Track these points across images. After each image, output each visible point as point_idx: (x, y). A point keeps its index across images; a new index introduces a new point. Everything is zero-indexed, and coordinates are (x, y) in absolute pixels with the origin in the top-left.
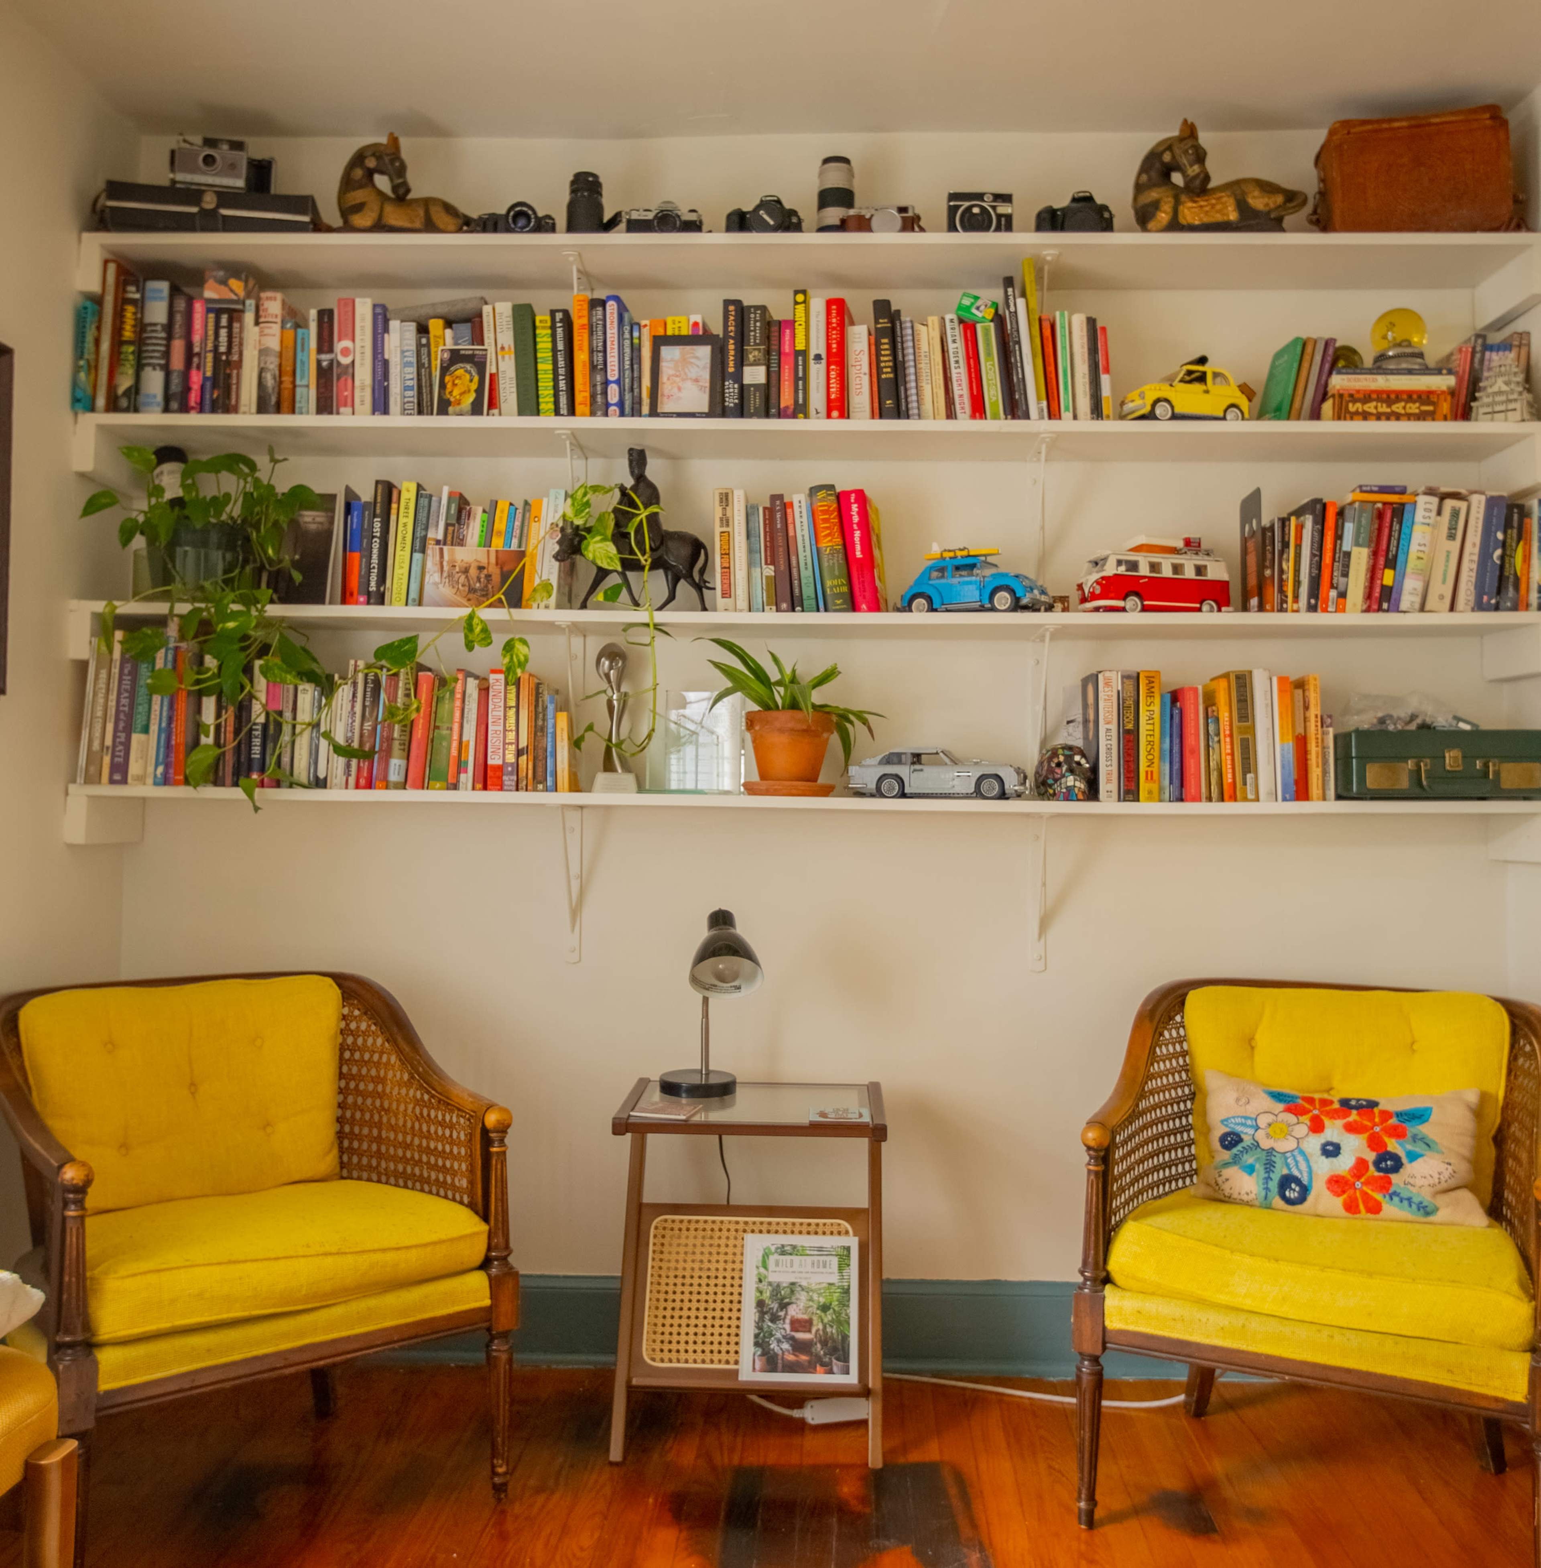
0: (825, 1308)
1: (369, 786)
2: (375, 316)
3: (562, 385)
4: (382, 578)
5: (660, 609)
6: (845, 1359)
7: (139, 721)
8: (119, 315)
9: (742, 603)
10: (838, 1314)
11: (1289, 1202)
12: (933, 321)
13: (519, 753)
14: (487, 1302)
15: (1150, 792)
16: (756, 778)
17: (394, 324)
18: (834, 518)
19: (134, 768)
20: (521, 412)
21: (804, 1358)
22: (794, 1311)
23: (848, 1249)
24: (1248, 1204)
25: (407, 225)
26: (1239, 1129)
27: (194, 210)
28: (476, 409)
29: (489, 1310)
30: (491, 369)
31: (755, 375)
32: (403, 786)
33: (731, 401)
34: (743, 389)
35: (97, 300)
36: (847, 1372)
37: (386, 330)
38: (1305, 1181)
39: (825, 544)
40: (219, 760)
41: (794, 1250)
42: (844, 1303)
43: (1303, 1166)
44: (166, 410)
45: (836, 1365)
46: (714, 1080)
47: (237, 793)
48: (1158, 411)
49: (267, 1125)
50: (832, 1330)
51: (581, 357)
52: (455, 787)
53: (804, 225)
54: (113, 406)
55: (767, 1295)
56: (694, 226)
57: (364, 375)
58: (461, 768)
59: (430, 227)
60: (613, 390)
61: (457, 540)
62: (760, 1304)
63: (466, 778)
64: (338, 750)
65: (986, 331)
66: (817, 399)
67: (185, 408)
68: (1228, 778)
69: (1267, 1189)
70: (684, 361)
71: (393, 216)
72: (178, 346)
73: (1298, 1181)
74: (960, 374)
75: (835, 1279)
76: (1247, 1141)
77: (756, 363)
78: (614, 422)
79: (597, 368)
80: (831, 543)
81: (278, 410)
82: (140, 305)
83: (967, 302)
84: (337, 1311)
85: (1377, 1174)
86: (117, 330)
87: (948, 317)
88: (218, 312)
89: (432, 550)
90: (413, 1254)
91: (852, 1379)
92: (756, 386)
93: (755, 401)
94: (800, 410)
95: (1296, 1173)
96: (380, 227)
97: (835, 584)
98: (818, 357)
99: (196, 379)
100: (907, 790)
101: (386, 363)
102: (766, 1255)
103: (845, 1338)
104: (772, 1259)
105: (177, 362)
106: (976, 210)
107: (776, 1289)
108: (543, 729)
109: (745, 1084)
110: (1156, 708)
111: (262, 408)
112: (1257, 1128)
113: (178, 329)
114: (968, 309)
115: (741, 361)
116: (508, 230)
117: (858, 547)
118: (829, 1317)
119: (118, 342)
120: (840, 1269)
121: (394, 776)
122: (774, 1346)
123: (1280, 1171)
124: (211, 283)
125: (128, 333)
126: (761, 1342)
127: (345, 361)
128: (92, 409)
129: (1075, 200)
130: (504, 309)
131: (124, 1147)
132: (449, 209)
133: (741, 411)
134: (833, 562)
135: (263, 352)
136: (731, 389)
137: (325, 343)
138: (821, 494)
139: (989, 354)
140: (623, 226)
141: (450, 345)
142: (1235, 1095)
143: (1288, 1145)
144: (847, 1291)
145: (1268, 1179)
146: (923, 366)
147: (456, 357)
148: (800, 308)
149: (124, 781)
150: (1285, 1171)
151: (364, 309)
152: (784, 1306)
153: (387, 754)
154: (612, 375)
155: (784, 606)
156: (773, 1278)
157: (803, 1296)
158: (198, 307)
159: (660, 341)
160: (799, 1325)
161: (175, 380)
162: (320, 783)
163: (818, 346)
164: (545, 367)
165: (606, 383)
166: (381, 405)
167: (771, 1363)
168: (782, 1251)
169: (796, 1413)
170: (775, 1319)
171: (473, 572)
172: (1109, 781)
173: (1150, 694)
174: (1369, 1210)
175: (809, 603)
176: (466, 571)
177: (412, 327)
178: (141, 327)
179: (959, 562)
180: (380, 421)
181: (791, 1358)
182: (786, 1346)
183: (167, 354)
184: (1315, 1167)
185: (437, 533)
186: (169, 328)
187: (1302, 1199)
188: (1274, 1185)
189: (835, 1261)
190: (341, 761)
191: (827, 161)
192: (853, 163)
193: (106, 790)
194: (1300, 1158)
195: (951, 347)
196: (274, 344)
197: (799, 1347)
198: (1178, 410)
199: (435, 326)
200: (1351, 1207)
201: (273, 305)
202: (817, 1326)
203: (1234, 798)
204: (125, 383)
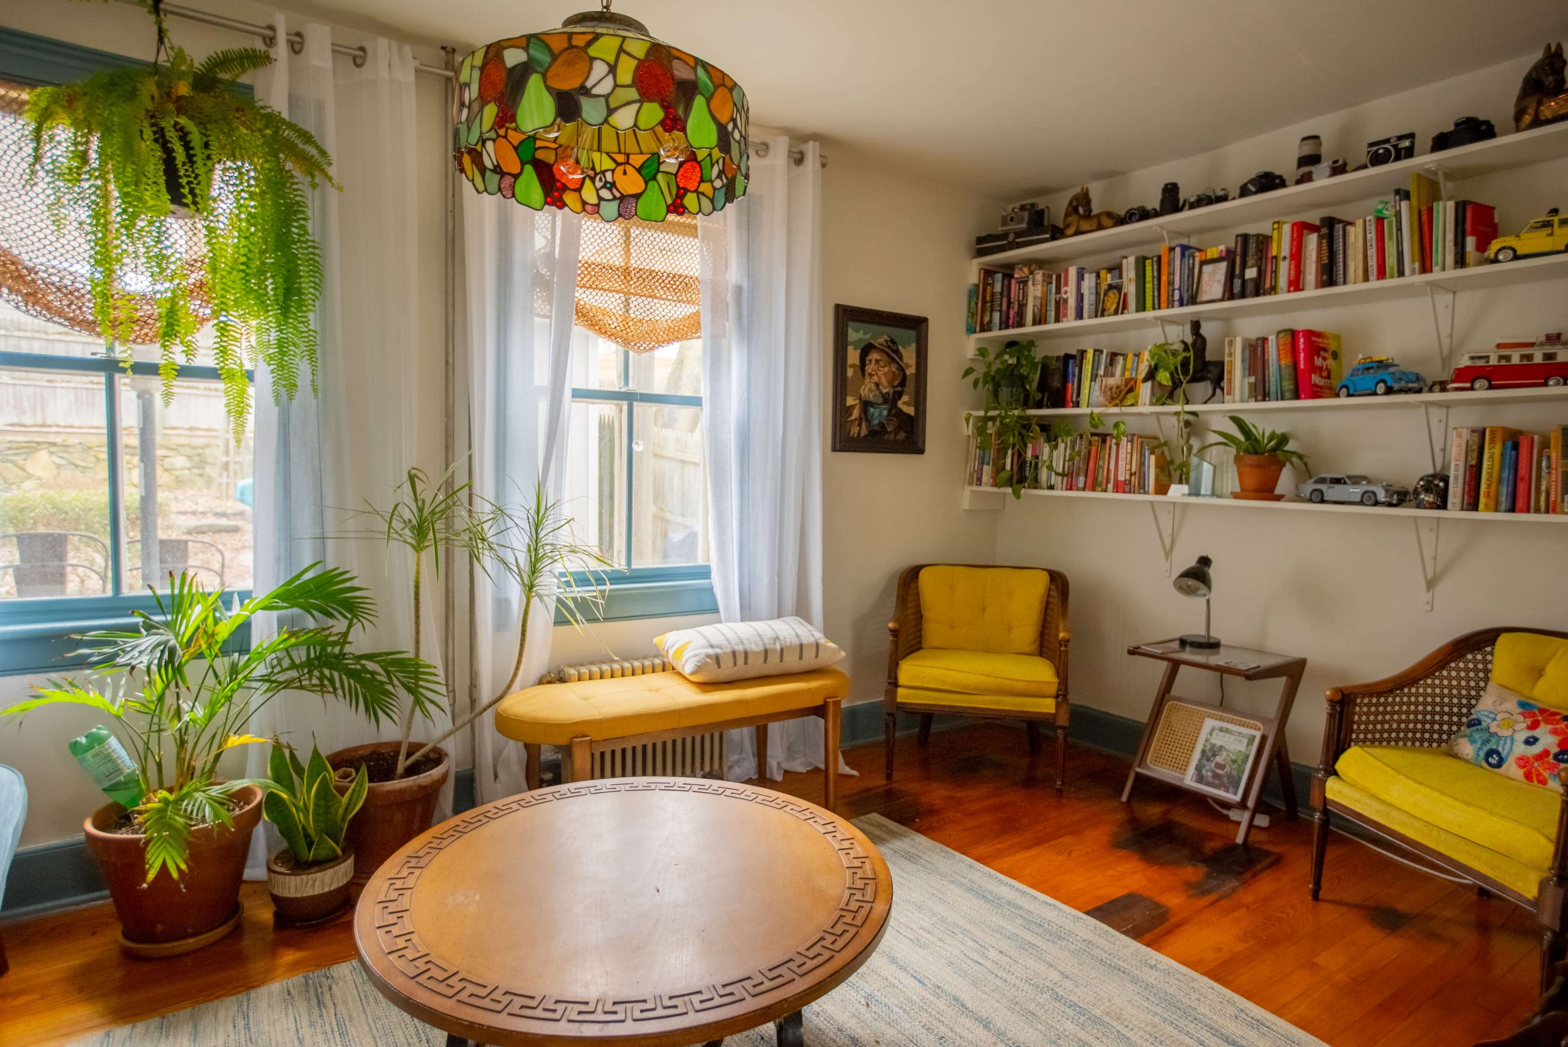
0: (1234, 762)
1: (1071, 489)
2: (1078, 273)
3: (1156, 294)
4: (1078, 395)
5: (1205, 403)
6: (1237, 788)
7: (986, 460)
8: (985, 291)
9: (1237, 398)
10: (1239, 766)
11: (1490, 765)
12: (1359, 223)
13: (1131, 475)
14: (1053, 711)
15: (1486, 505)
16: (1238, 490)
17: (1086, 276)
18: (1288, 348)
19: (984, 479)
20: (1137, 311)
21: (1216, 782)
22: (1218, 759)
23: (1254, 737)
24: (1467, 761)
25: (1089, 228)
26: (1482, 718)
27: (1005, 242)
28: (1116, 313)
29: (1055, 715)
30: (1124, 290)
31: (1251, 273)
32: (1084, 489)
33: (1237, 289)
34: (1244, 282)
35: (977, 286)
36: (1236, 794)
37: (1083, 279)
38: (1504, 755)
39: (1283, 362)
40: (1012, 476)
41: (1227, 731)
42: (1245, 761)
43: (1507, 747)
44: (1000, 329)
45: (1231, 789)
46: (1212, 641)
47: (1009, 490)
48: (1501, 257)
49: (1010, 629)
50: (1235, 773)
51: (1164, 278)
52: (1106, 491)
53: (1287, 183)
54: (983, 330)
55: (1208, 747)
56: (1224, 198)
57: (1072, 302)
58: (1108, 482)
59: (1100, 227)
60: (1177, 293)
61: (1109, 373)
62: (1203, 752)
63: (1110, 486)
64: (1057, 474)
65: (1390, 223)
66: (1283, 281)
67: (1007, 327)
68: (1552, 497)
69: (1478, 755)
70: (1214, 272)
71: (1084, 226)
72: (1005, 300)
73: (1498, 753)
74: (1372, 252)
75: (1243, 749)
76: (1484, 724)
77: (1252, 266)
78: (1177, 311)
79: (1171, 283)
80: (1286, 361)
81: (1040, 323)
82: (992, 285)
83: (1380, 207)
84: (986, 698)
85: (1552, 761)
86: (984, 297)
87: (1368, 218)
88: (1019, 283)
89: (1098, 380)
90: (1020, 684)
91: (1238, 798)
92: (1252, 280)
93: (1250, 287)
94: (1273, 290)
95: (1500, 749)
96: (1078, 233)
97: (1288, 385)
98: (1285, 258)
99: (1012, 313)
100: (1326, 498)
101: (1082, 295)
102: (1213, 730)
103: (1240, 778)
104: (1215, 732)
105: (1004, 308)
106: (1381, 151)
107: (1213, 746)
108: (1144, 463)
109: (1226, 646)
110: (1498, 450)
111: (1034, 323)
112: (1495, 719)
113: (1005, 293)
114: (1380, 211)
115: (1244, 266)
116: (1127, 223)
117: (1302, 362)
118: (1235, 766)
119: (984, 302)
120: (1248, 745)
121: (1081, 485)
122: (1204, 772)
123: (1492, 745)
124: (1017, 271)
125: (988, 298)
126: (1199, 768)
127: (1065, 296)
128: (975, 332)
129: (1457, 125)
130: (1132, 259)
131: (952, 627)
132: (1110, 215)
133: (1243, 295)
134: (1287, 373)
135: (1035, 298)
136: (1237, 283)
137: (1058, 291)
138: (1282, 335)
139: (1391, 237)
140: (1187, 206)
141: (1109, 281)
142: (1494, 699)
143: (1505, 733)
144: (1247, 757)
145: (1480, 749)
146: (1350, 251)
147: (1111, 287)
148: (1276, 232)
149: (980, 485)
150: (1494, 747)
151: (1073, 272)
152: (1214, 755)
153: (1078, 475)
154: (1177, 286)
155: (1260, 398)
156: (1213, 741)
157: (1225, 753)
158: (1013, 282)
159: (1203, 263)
160: (1218, 766)
161: (1004, 315)
162: (1051, 487)
163: (1286, 251)
164: (1149, 286)
165: (1174, 290)
166: (1080, 315)
167: (1200, 779)
168: (1221, 730)
169: (1225, 812)
170: (1208, 760)
171: (1114, 390)
172: (1455, 497)
173: (1493, 442)
174: (1539, 782)
175: (1273, 395)
176: (1111, 389)
177: (1094, 275)
178: (993, 294)
179: (1367, 366)
180: (1080, 323)
181: (1210, 779)
182: (1210, 774)
183: (1001, 305)
184: (1515, 748)
185: (1101, 372)
186: (1001, 294)
187: (1499, 765)
188: (1482, 754)
189: (1246, 741)
190: (1060, 478)
191: (1304, 139)
192: (1322, 138)
193: (975, 488)
194: (1508, 742)
195: (1369, 236)
196: (1039, 294)
197: (1216, 776)
198: (1519, 252)
199: (1103, 273)
200: (1528, 776)
201: (1039, 276)
202: (1228, 769)
203: (1554, 511)
204: (987, 319)
